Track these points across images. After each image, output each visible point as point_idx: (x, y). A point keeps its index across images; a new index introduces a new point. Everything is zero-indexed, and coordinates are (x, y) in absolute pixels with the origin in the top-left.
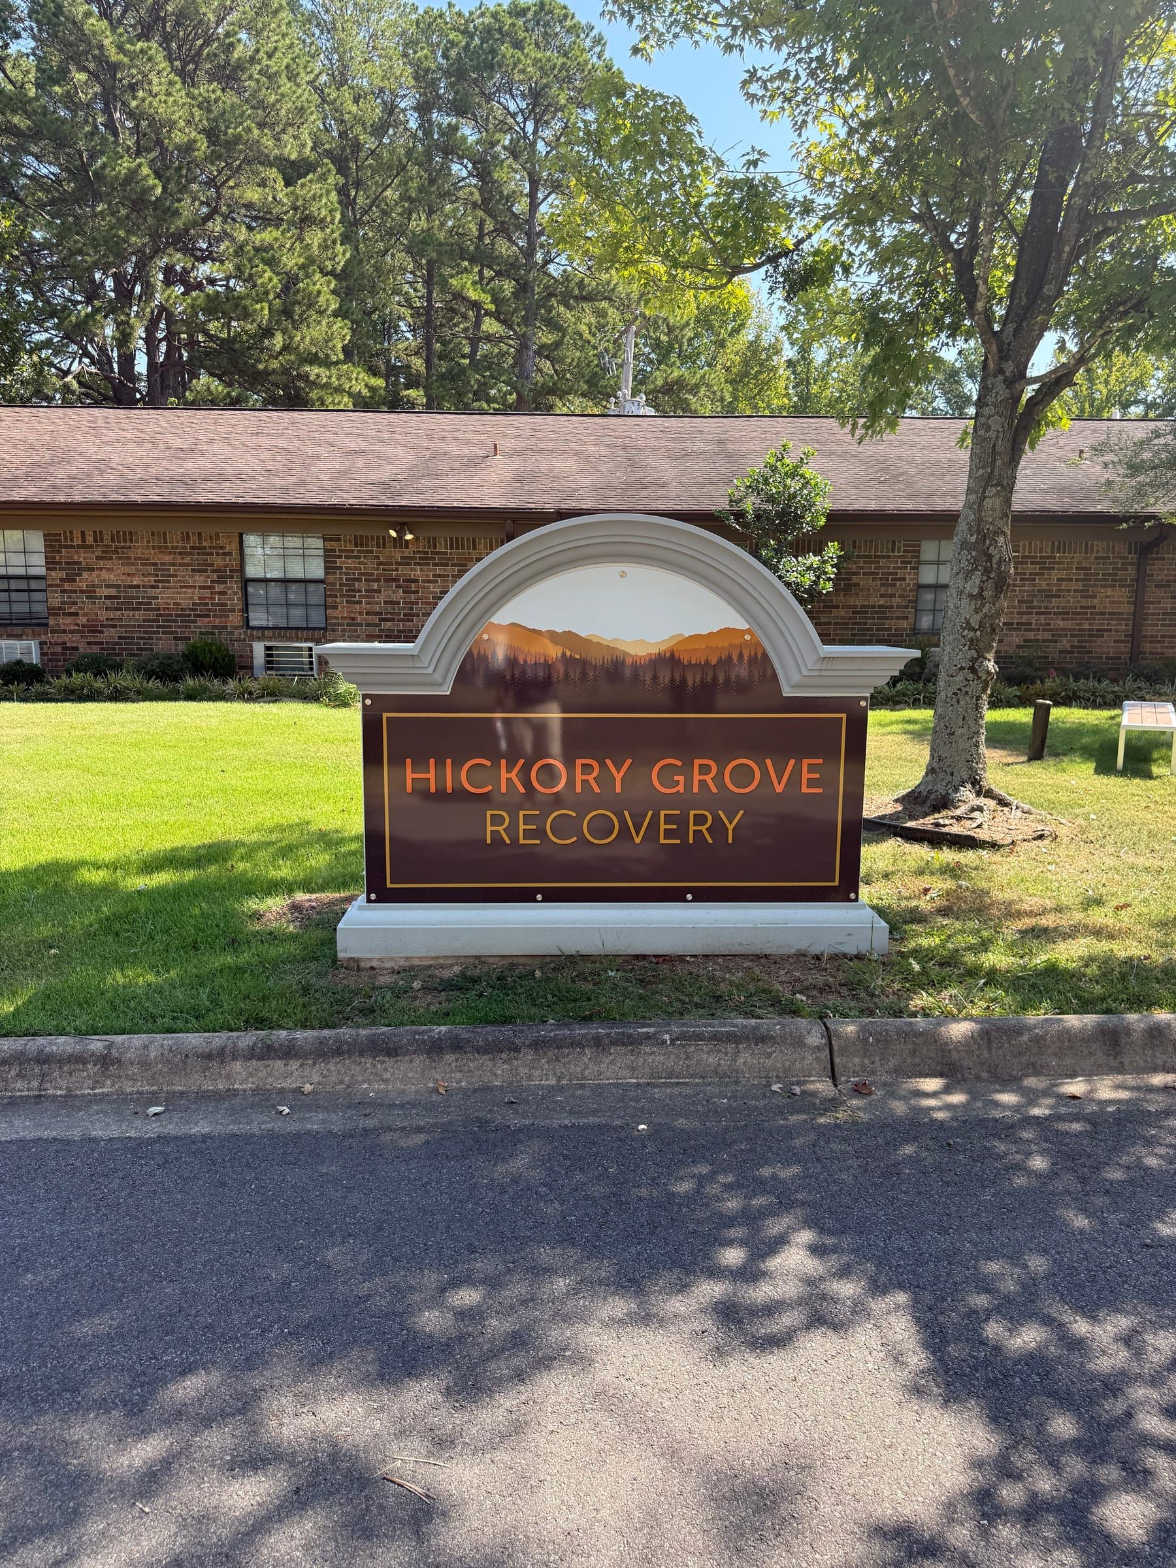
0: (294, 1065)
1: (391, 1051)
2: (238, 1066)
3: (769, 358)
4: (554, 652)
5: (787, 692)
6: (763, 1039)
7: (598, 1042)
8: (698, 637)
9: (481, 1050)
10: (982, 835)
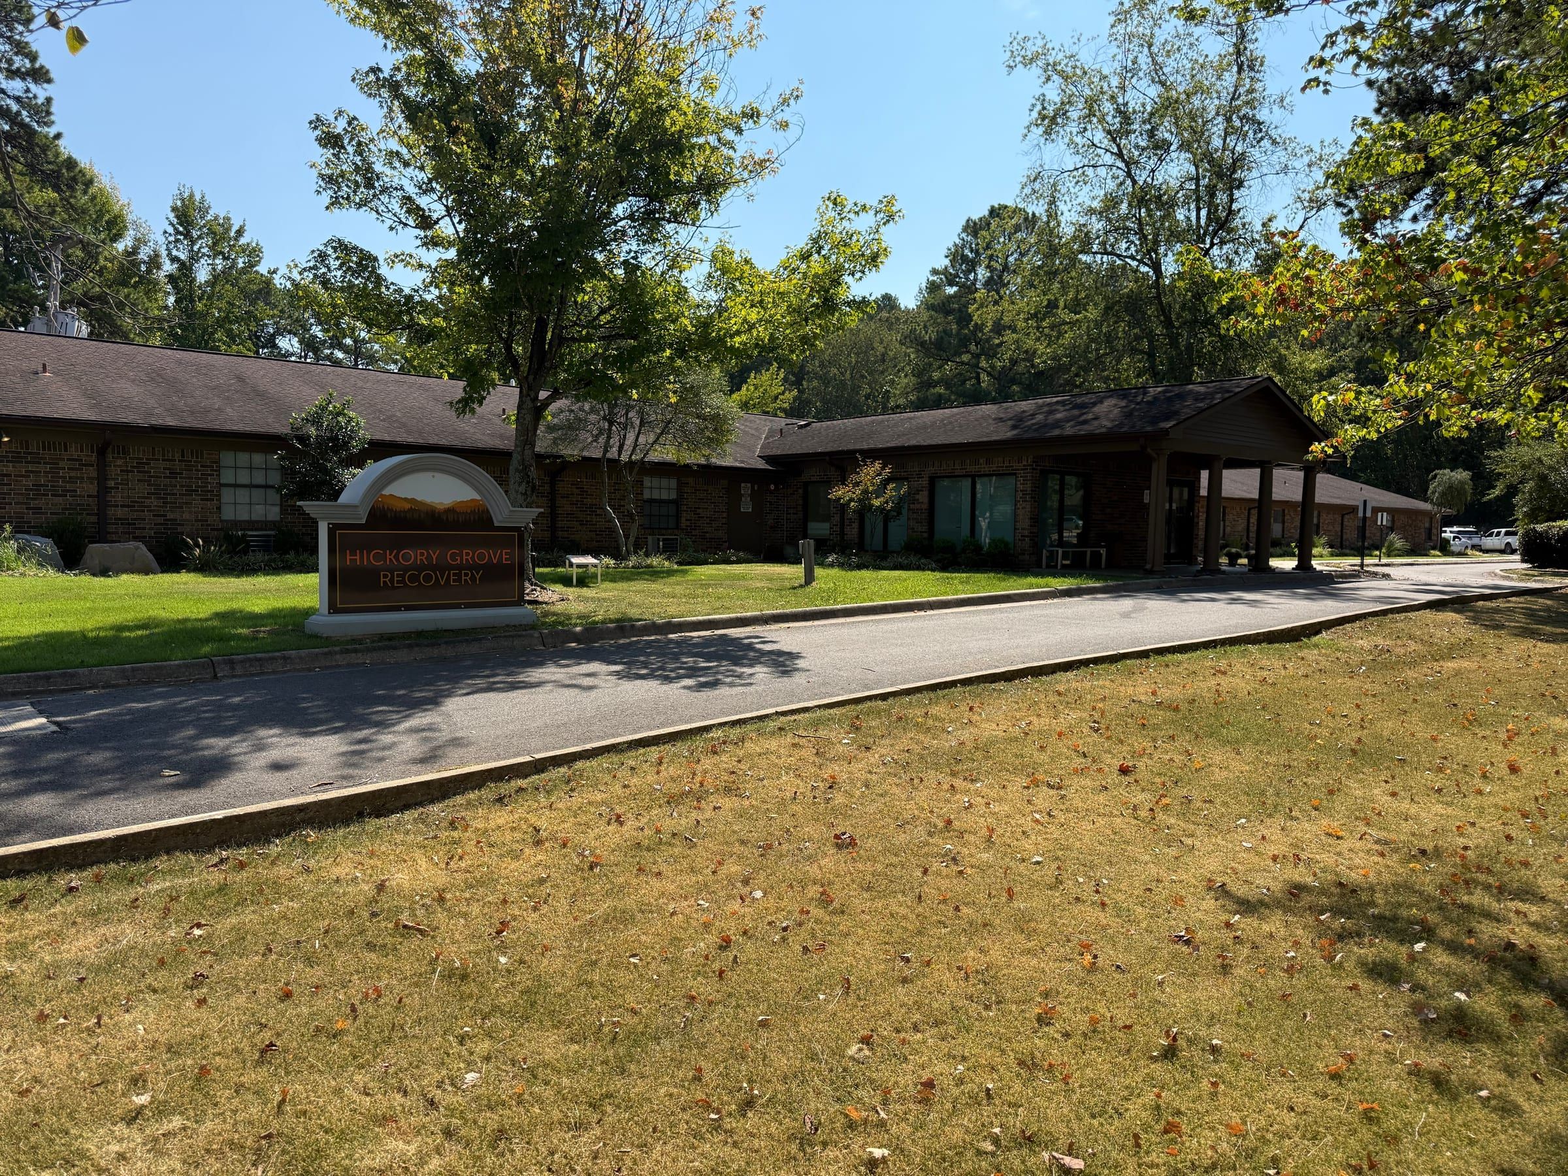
0: (360, 655)
1: (395, 648)
2: (338, 656)
3: (149, 271)
4: (407, 506)
5: (496, 524)
6: (520, 636)
7: (467, 641)
8: (462, 502)
9: (427, 646)
10: (540, 599)
